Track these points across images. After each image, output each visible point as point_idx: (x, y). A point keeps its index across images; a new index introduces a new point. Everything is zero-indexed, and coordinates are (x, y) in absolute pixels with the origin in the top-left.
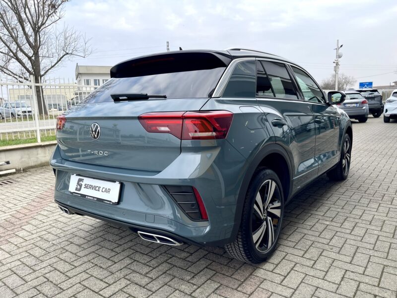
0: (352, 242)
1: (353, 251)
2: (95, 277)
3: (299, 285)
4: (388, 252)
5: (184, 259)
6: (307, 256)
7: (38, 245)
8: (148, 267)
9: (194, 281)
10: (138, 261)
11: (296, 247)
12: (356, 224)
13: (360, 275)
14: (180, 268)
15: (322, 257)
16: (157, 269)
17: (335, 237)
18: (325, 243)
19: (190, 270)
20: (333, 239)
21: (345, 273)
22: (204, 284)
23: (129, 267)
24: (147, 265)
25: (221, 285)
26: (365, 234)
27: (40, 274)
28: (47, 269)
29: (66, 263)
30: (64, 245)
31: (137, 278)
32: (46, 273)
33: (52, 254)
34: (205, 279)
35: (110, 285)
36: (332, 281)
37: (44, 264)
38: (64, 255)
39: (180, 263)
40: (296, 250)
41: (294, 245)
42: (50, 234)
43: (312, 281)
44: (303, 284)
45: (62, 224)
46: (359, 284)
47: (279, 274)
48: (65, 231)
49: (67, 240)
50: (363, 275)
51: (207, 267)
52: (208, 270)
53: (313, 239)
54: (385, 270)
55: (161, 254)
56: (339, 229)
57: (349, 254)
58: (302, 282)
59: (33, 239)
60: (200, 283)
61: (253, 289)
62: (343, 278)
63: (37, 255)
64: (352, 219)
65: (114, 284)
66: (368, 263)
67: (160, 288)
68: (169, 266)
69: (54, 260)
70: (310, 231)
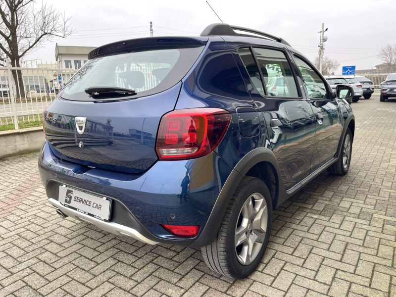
0: (341, 238)
1: (343, 247)
2: (77, 281)
3: (290, 286)
4: (378, 248)
5: (171, 259)
6: (297, 253)
7: (15, 243)
8: (133, 269)
9: (181, 284)
10: (122, 262)
11: (285, 244)
12: (344, 218)
13: (351, 275)
14: (166, 269)
15: (312, 255)
16: (142, 270)
17: (324, 232)
18: (314, 239)
19: (177, 271)
20: (322, 235)
21: (336, 273)
22: (191, 287)
23: (112, 268)
24: (132, 266)
25: (210, 287)
26: (354, 228)
27: (18, 278)
28: (25, 271)
29: (46, 265)
30: (43, 244)
31: (120, 281)
32: (25, 277)
33: (31, 255)
34: (193, 282)
35: (92, 290)
36: (323, 282)
37: (23, 266)
38: (44, 255)
39: (166, 264)
40: (286, 248)
41: (283, 241)
42: (28, 232)
43: (303, 282)
44: (293, 285)
45: (41, 219)
46: (350, 285)
47: (269, 274)
48: (44, 228)
49: (47, 239)
50: (353, 275)
51: (194, 268)
52: (196, 271)
53: (302, 234)
54: (375, 269)
55: (146, 254)
56: (327, 224)
57: (339, 252)
58: (292, 283)
59: (10, 237)
60: (187, 287)
61: (243, 292)
62: (334, 278)
63: (15, 255)
64: (340, 213)
65: (97, 289)
66: (358, 261)
67: (146, 293)
68: (154, 267)
69: (33, 261)
70: (298, 226)
